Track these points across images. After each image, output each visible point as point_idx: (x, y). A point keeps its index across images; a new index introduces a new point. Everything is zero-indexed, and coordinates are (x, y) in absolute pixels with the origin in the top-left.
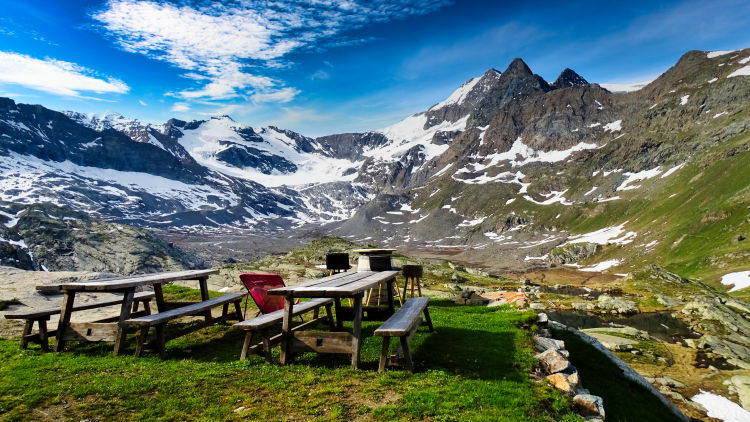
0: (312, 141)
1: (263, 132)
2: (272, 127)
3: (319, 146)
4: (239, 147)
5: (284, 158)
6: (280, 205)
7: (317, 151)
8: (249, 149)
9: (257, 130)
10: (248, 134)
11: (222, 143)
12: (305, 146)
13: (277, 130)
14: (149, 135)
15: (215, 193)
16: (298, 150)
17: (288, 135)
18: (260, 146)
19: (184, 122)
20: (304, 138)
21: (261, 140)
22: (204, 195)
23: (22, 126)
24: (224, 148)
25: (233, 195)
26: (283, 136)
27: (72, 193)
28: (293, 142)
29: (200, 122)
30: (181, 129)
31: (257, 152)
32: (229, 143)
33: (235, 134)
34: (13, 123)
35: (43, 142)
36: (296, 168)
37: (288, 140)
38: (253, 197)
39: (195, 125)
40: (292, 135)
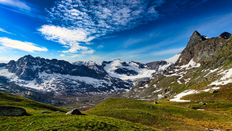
0: (144, 65)
1: (129, 63)
2: (132, 61)
3: (146, 66)
4: (121, 68)
5: (134, 71)
6: (125, 85)
7: (145, 68)
8: (124, 69)
9: (127, 63)
10: (124, 64)
11: (116, 67)
12: (142, 66)
13: (134, 62)
14: (95, 66)
15: (106, 82)
16: (139, 68)
17: (137, 63)
18: (127, 67)
19: (107, 62)
20: (142, 64)
21: (128, 65)
22: (102, 83)
23: (58, 66)
24: (116, 68)
25: (111, 83)
26: (135, 64)
27: (61, 83)
28: (138, 65)
29: (111, 61)
30: (106, 64)
31: (126, 69)
32: (118, 67)
33: (120, 64)
34: (56, 65)
35: (62, 70)
36: (138, 74)
37: (136, 65)
38: (117, 83)
39: (110, 62)
40: (138, 63)
